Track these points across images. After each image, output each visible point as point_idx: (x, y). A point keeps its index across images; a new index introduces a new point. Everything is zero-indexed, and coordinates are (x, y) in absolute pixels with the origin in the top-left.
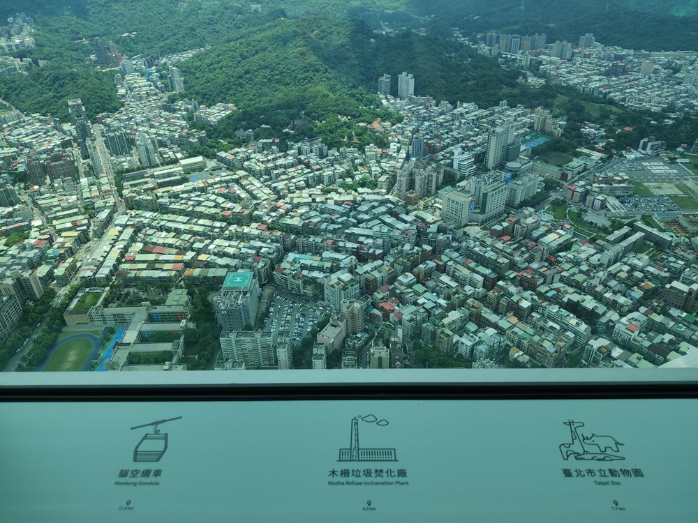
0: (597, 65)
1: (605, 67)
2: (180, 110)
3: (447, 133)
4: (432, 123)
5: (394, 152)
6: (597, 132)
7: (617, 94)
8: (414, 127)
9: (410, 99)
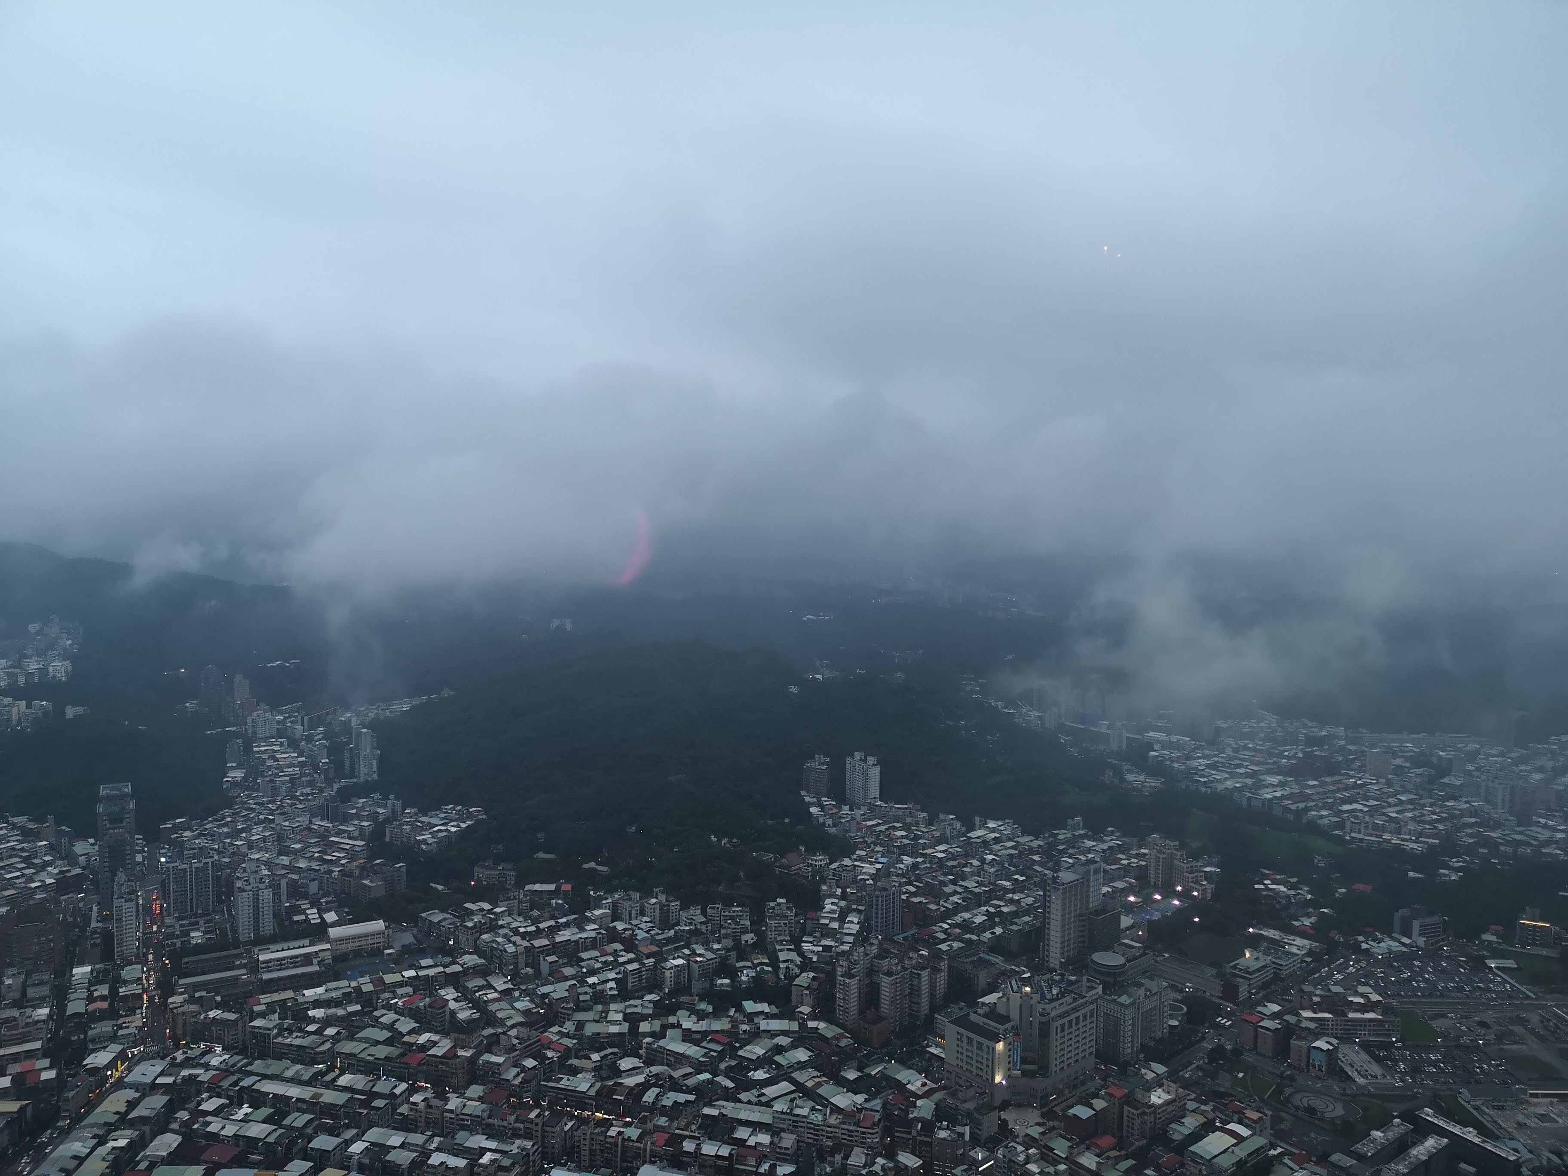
0: (1271, 755)
1: (1287, 757)
2: (358, 816)
3: (954, 882)
4: (920, 860)
5: (832, 919)
6: (1292, 892)
7: (1324, 813)
8: (879, 866)
9: (872, 808)
